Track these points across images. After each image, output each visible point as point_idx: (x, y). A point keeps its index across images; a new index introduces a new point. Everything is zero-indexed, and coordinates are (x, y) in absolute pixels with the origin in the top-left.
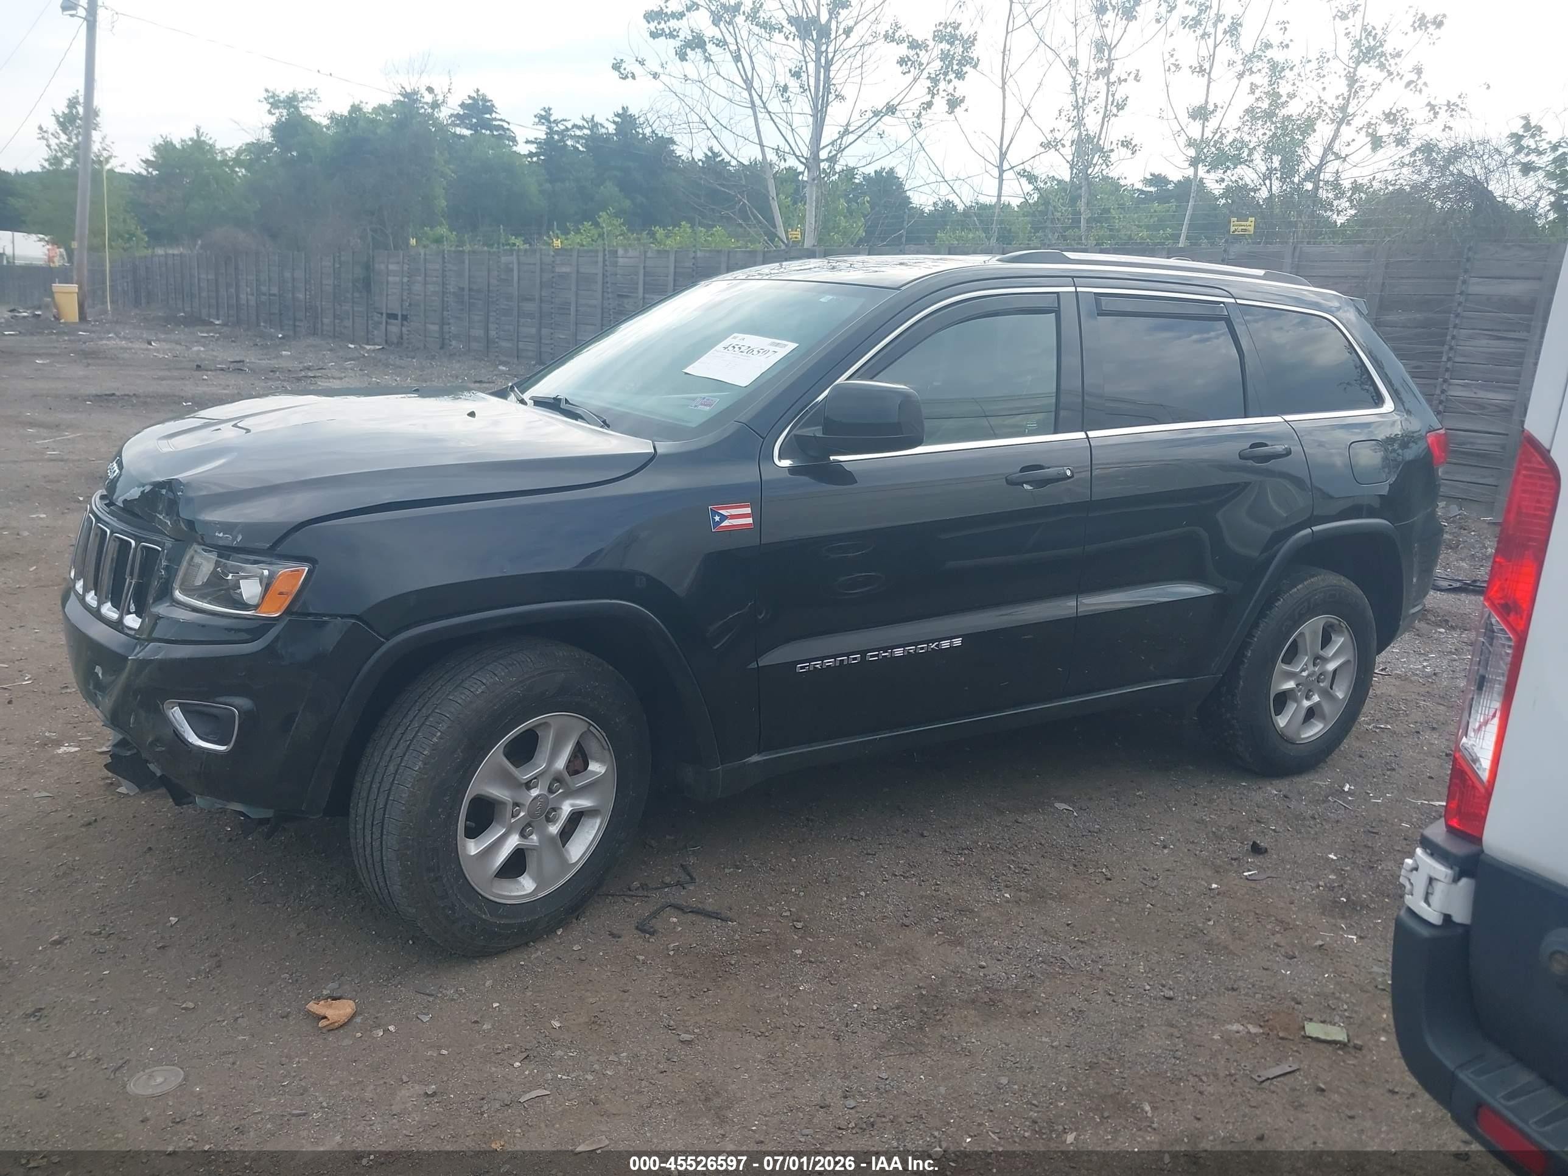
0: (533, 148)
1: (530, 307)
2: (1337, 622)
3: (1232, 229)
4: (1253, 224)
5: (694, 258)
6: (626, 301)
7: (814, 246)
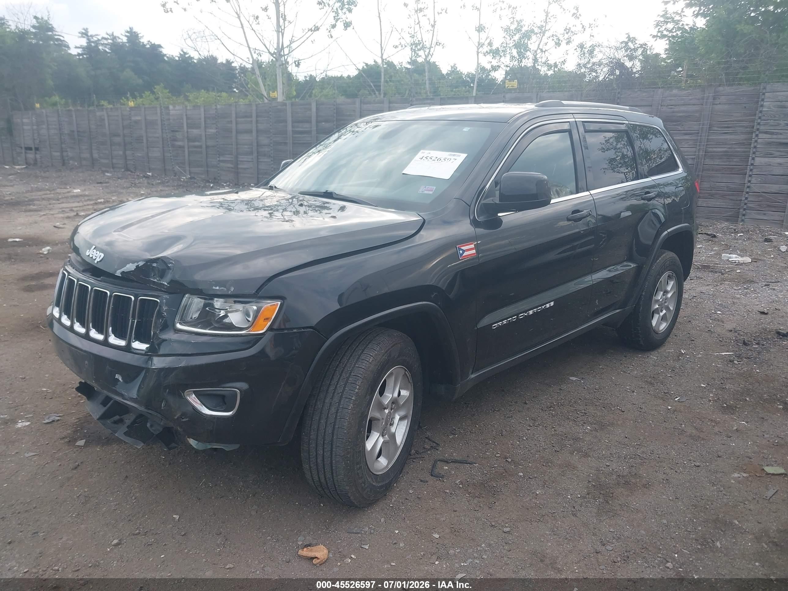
0: (80, 51)
1: (117, 139)
2: (671, 274)
3: (507, 86)
4: (516, 83)
5: (216, 109)
6: (177, 133)
7: (284, 100)
